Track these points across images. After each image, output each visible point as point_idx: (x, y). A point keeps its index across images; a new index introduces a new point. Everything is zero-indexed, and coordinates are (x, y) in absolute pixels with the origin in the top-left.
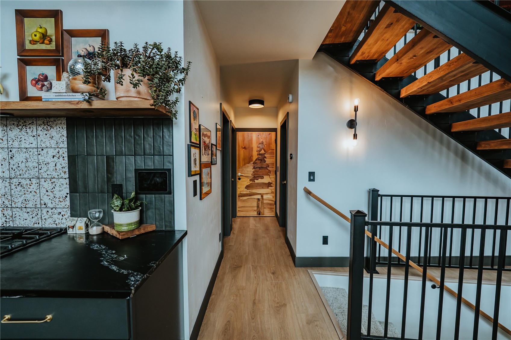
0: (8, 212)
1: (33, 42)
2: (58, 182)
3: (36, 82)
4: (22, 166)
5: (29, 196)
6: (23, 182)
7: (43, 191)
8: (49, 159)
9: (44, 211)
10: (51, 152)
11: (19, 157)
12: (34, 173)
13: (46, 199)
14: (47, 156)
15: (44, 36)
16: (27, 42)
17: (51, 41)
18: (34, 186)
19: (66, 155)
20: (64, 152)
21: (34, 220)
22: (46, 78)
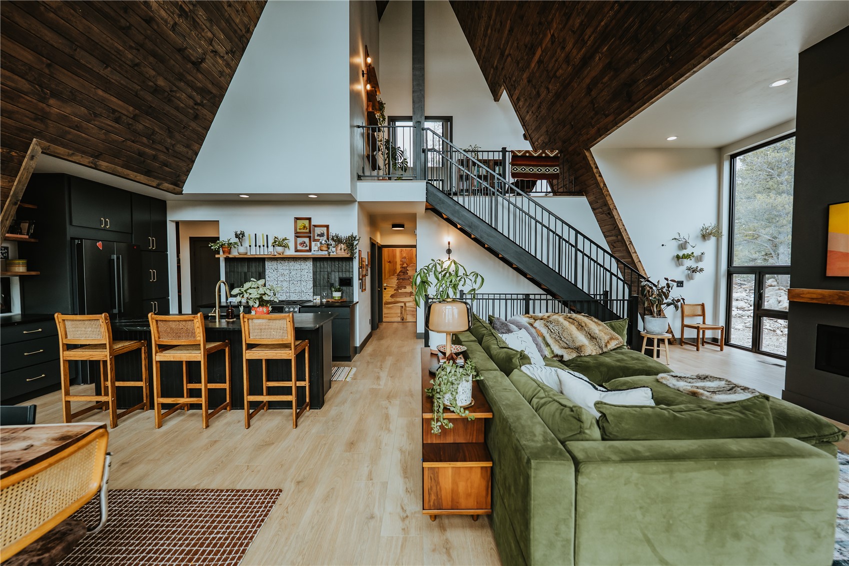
0: (288, 294)
1: (300, 229)
2: (309, 282)
3: (301, 244)
4: (294, 276)
5: (296, 288)
6: (295, 282)
7: (302, 286)
8: (305, 273)
9: (302, 294)
10: (306, 271)
11: (293, 273)
12: (299, 279)
13: (303, 289)
14: (304, 272)
15: (304, 227)
16: (298, 229)
17: (307, 229)
18: (299, 284)
19: (312, 272)
20: (311, 271)
21: (298, 298)
22: (305, 243)
